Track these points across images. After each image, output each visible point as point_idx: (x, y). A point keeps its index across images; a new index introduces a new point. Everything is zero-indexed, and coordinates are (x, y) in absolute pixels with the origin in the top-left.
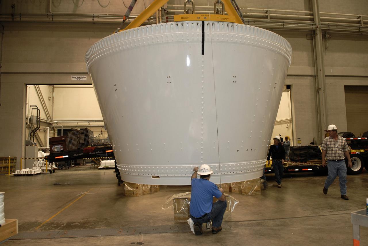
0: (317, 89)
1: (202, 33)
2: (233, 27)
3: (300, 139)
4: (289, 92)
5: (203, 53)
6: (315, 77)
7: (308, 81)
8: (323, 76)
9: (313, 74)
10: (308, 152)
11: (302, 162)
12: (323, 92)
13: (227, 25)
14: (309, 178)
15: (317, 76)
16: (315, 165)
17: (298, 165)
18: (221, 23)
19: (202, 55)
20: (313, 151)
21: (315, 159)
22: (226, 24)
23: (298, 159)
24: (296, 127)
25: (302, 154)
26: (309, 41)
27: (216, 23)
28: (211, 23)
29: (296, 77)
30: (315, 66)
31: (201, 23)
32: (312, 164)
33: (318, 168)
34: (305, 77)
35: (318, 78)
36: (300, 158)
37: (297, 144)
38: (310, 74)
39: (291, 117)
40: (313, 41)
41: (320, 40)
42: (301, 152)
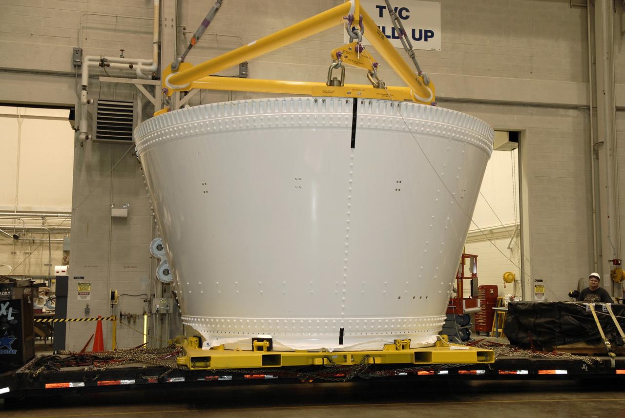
0: (592, 144)
1: (353, 115)
2: (400, 107)
3: (541, 281)
4: (516, 151)
5: (353, 146)
6: (588, 110)
7: (568, 122)
8: (612, 109)
9: (584, 103)
10: (557, 321)
11: (541, 351)
12: (609, 152)
13: (391, 104)
14: (557, 397)
15: (595, 108)
16: (576, 361)
17: (526, 357)
18: (382, 102)
19: (351, 148)
20: (569, 318)
21: (579, 341)
22: (389, 103)
23: (529, 338)
24: (531, 246)
25: (540, 325)
26: (577, 12)
27: (374, 102)
28: (367, 102)
29: (535, 109)
30: (589, 82)
31: (352, 100)
32: (567, 356)
33: (584, 370)
34: (562, 111)
35: (597, 114)
36: (535, 338)
37: (532, 296)
38: (574, 102)
39: (519, 221)
40: (587, 11)
41: (609, 8)
42: (538, 321)
